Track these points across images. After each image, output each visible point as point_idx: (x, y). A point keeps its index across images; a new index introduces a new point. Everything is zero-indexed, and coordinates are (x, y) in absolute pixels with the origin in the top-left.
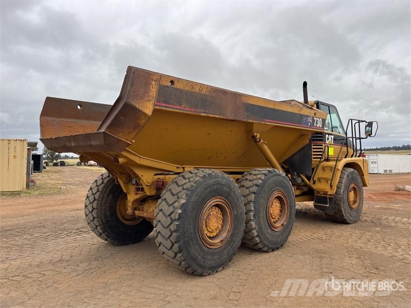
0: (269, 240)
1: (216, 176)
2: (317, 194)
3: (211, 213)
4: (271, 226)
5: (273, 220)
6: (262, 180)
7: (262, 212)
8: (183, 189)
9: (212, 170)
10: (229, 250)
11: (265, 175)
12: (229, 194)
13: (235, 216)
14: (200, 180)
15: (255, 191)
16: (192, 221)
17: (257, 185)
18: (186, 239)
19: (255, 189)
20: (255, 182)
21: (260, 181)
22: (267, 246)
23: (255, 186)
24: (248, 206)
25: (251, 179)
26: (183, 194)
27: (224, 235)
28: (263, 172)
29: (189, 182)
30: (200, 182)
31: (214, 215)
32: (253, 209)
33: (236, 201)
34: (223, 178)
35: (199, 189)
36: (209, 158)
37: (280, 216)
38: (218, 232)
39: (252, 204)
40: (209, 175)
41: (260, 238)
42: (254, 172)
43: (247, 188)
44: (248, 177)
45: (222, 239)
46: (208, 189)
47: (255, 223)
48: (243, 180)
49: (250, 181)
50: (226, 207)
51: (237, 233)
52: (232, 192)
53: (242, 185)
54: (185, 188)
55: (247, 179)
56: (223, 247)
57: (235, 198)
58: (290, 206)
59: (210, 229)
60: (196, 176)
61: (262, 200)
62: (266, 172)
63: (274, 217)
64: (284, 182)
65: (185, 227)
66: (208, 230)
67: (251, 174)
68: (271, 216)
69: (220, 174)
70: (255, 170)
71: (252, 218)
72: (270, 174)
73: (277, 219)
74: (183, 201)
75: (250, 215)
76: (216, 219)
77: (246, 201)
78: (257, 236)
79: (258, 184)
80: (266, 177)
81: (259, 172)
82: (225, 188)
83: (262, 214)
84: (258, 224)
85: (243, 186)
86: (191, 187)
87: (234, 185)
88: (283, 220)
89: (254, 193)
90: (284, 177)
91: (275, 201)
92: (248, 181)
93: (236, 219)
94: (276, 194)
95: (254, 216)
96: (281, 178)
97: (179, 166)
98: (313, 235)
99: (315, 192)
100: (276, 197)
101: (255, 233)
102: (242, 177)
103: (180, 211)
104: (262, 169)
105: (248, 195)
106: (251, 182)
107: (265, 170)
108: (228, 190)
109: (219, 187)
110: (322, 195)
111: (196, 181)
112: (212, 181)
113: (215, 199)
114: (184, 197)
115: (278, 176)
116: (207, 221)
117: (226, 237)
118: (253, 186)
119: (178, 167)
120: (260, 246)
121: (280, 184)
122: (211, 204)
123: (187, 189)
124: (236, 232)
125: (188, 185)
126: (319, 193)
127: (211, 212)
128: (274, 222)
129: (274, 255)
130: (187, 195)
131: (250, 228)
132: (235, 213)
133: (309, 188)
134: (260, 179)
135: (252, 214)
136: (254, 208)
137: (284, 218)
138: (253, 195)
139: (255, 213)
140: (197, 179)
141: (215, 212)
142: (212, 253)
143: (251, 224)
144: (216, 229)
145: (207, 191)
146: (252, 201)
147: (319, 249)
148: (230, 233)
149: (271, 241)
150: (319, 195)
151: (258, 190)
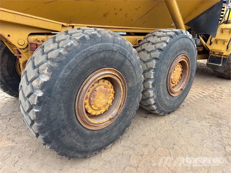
0: (166, 106)
1: (104, 39)
2: (212, 55)
3: (97, 89)
4: (170, 92)
5: (172, 85)
6: (167, 43)
7: (162, 80)
8: (47, 59)
9: (98, 29)
10: (120, 126)
11: (171, 37)
12: (123, 63)
13: (130, 89)
14: (75, 45)
15: (158, 57)
16: (62, 105)
17: (160, 50)
18: (54, 129)
19: (157, 54)
20: (158, 46)
21: (165, 45)
22: (164, 111)
23: (158, 51)
24: (147, 74)
25: (154, 42)
26: (44, 68)
27: (114, 112)
28: (168, 33)
29: (58, 47)
30: (75, 48)
31: (101, 91)
32: (152, 77)
33: (133, 71)
34: (114, 42)
35: (73, 59)
36: (105, 15)
37: (180, 80)
38: (107, 107)
39: (152, 72)
40: (93, 36)
41: (157, 106)
42: (158, 34)
43: (148, 52)
44: (151, 39)
45: (111, 117)
46: (90, 59)
47: (154, 92)
48: (145, 43)
49: (153, 44)
50: (118, 80)
51: (132, 107)
52: (127, 61)
53: (143, 48)
54: (49, 57)
55: (149, 42)
56: (113, 125)
57: (132, 67)
58: (192, 70)
59: (96, 107)
60: (70, 39)
61: (165, 67)
62: (172, 34)
63: (173, 82)
64: (190, 45)
65: (52, 114)
66: (92, 109)
67: (154, 35)
68: (172, 81)
69: (110, 36)
70: (160, 31)
71: (151, 87)
72: (177, 36)
73: (176, 83)
74: (44, 78)
75: (149, 84)
76: (104, 95)
77: (146, 68)
78: (154, 104)
79: (162, 48)
80: (172, 40)
81: (164, 34)
82: (117, 56)
83: (163, 82)
84: (157, 92)
85: (144, 50)
86: (58, 56)
87: (131, 51)
88: (183, 85)
89: (156, 59)
90: (190, 40)
91: (178, 65)
92: (150, 45)
93: (131, 93)
94: (180, 58)
95: (153, 85)
96: (187, 41)
97: (65, 24)
98: (204, 91)
99: (210, 52)
100: (180, 62)
101: (152, 101)
102: (144, 38)
103: (40, 94)
104: (168, 30)
105: (149, 61)
106: (153, 46)
107: (171, 32)
108: (122, 58)
109: (107, 55)
110: (216, 56)
111: (67, 47)
112: (95, 47)
113: (102, 71)
114: (46, 71)
115: (185, 38)
116: (91, 98)
117: (117, 114)
118: (156, 50)
119: (63, 26)
120: (156, 112)
121: (186, 48)
122: (96, 78)
123: (52, 60)
124: (131, 105)
125: (54, 52)
126: (214, 53)
127: (97, 86)
128: (173, 87)
129: (169, 119)
130: (51, 69)
131: (147, 97)
132: (130, 85)
133: (204, 48)
134: (165, 41)
135: (151, 82)
136: (154, 76)
137: (184, 83)
138: (154, 61)
139: (155, 81)
140: (69, 44)
141: (103, 87)
142: (98, 134)
143: (149, 94)
144: (105, 106)
145: (88, 62)
146: (152, 68)
147: (214, 112)
148: (122, 109)
149: (168, 107)
150: (214, 55)
151: (160, 55)
